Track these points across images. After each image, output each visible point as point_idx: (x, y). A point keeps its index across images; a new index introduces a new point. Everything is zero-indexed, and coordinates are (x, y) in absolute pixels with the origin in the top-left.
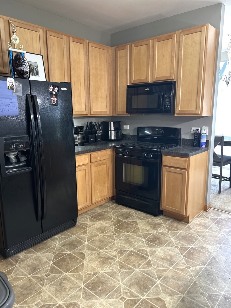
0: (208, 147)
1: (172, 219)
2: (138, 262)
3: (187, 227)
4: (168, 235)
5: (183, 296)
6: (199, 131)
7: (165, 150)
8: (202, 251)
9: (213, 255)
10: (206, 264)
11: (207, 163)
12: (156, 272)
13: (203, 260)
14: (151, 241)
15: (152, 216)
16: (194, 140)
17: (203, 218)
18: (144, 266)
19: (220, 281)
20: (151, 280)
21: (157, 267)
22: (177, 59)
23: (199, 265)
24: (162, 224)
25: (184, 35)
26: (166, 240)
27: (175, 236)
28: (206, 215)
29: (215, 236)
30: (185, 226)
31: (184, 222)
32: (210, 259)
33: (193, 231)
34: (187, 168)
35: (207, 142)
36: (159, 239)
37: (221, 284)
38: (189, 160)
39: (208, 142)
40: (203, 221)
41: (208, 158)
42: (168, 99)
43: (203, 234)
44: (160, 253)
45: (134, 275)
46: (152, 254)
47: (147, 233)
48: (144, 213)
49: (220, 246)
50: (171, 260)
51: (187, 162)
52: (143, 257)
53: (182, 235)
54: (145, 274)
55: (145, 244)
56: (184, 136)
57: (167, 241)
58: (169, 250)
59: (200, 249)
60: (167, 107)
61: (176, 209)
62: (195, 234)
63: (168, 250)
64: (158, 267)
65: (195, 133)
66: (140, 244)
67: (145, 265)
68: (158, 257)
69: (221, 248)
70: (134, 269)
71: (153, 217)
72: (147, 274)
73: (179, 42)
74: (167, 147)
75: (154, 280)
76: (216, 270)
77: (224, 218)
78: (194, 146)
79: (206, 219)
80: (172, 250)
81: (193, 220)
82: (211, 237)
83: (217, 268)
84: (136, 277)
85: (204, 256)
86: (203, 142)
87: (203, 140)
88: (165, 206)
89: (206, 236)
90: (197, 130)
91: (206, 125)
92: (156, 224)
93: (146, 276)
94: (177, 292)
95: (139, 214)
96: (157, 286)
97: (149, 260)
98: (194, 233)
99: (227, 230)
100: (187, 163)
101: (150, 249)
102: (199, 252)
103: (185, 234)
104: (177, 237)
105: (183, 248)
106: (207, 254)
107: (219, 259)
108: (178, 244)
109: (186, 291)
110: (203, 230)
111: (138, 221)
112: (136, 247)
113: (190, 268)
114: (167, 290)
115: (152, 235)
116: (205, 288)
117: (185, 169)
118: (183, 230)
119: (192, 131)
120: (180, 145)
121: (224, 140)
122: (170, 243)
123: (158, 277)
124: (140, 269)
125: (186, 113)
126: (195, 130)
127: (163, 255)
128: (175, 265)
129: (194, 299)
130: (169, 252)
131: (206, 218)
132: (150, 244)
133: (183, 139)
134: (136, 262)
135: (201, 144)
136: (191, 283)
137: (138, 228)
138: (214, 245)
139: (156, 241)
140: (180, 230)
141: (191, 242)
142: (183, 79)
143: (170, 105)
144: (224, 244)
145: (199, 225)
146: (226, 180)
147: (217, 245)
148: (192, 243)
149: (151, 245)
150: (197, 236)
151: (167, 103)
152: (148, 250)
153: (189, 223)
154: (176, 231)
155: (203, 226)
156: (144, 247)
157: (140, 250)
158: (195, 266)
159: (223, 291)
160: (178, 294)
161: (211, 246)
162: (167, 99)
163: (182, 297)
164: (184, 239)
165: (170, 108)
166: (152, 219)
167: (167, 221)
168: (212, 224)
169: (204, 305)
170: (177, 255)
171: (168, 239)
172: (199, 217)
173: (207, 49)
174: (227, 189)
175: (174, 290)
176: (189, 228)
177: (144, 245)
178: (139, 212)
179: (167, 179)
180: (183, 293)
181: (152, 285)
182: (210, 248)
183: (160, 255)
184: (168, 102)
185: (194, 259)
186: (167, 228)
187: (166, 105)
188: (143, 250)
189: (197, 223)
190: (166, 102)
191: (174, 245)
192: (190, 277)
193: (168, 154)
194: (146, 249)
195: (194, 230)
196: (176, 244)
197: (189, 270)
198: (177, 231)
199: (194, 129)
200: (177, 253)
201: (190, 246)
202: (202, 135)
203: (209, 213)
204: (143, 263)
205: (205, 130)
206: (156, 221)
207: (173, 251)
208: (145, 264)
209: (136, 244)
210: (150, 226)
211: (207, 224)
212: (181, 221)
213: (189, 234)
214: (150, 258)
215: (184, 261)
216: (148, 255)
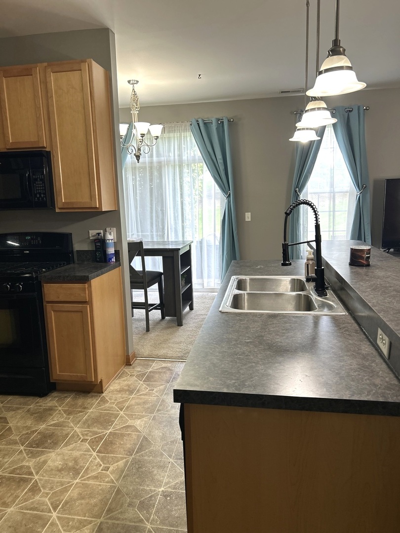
0: (119, 261)
1: (74, 394)
2: (12, 494)
3: (101, 401)
4: (67, 424)
5: (99, 521)
6: (101, 236)
7: (46, 274)
8: (126, 434)
9: (144, 434)
10: (133, 453)
11: (122, 287)
12: (49, 499)
13: (130, 446)
14: (37, 444)
15: (36, 398)
16: (96, 251)
17: (125, 378)
18: (25, 497)
19: (155, 472)
20: (40, 518)
21: (50, 490)
22: (45, 112)
23: (122, 458)
24: (56, 407)
25: (53, 73)
26: (64, 434)
27: (80, 421)
28: (129, 371)
29: (144, 403)
30: (97, 400)
31: (95, 392)
32: (139, 441)
33: (111, 403)
34: (87, 301)
35: (117, 253)
36: (51, 436)
37: (158, 477)
38: (90, 286)
39: (119, 253)
40: (126, 383)
41: (121, 278)
42: (39, 183)
43: (127, 404)
44: (54, 461)
45: (5, 521)
46: (40, 468)
47: (27, 433)
48: (19, 397)
49: (153, 415)
50: (76, 467)
51: (87, 290)
52: (22, 480)
53: (92, 415)
54: (29, 512)
55: (25, 455)
56: (79, 245)
57: (67, 435)
58: (72, 450)
59: (124, 432)
60: (39, 197)
61: (79, 374)
62: (115, 408)
63: (70, 450)
64: (52, 488)
65: (95, 240)
66: (15, 457)
67: (27, 495)
68: (52, 470)
69: (154, 419)
70: (5, 510)
71: (38, 399)
72: (31, 509)
73: (45, 83)
74: (49, 269)
75: (46, 515)
76: (149, 457)
77: (157, 369)
78: (97, 262)
79: (129, 379)
80: (77, 448)
81: (109, 385)
82: (139, 406)
83: (151, 453)
84: (10, 524)
85: (130, 440)
86: (110, 253)
87: (111, 250)
88: (58, 373)
89: (131, 405)
90: (99, 234)
91: (111, 226)
92: (45, 410)
93: (31, 514)
94: (88, 520)
95: (10, 400)
96: (53, 524)
97: (34, 483)
98: (112, 407)
99: (162, 387)
100: (87, 292)
101: (35, 461)
102: (122, 435)
103: (97, 414)
104: (84, 423)
105: (95, 438)
106: (134, 435)
107: (152, 437)
108: (87, 435)
109: (104, 510)
110: (127, 397)
111: (8, 415)
112: (7, 466)
113: (108, 469)
114: (71, 523)
115: (38, 433)
116: (134, 493)
117: (85, 302)
118: (93, 407)
119: (90, 236)
120: (74, 262)
121: (145, 247)
122: (73, 436)
123: (53, 508)
124: (16, 505)
125: (75, 206)
126: (95, 234)
127: (60, 463)
128: (84, 473)
129: (118, 519)
130: (71, 453)
131: (131, 376)
132: (35, 450)
133: (77, 251)
134: (9, 495)
135: (108, 257)
136: (112, 494)
137: (10, 428)
138: (143, 417)
139: (47, 441)
140: (89, 409)
141: (109, 423)
142: (61, 148)
143: (45, 194)
144: (158, 410)
145: (120, 391)
146: (155, 308)
147: (148, 415)
148: (110, 425)
149: (38, 452)
150: (118, 411)
151: (38, 190)
152: (31, 463)
153: (102, 393)
154: (81, 412)
155: (126, 391)
156: (22, 461)
157: (14, 469)
158: (117, 462)
159: (160, 486)
160: (90, 522)
161: (139, 421)
162: (37, 183)
163: (98, 525)
164: (96, 422)
165: (46, 199)
166: (38, 402)
167: (64, 400)
168: (139, 383)
169: (135, 522)
170: (85, 455)
171: (69, 431)
172: (119, 378)
173: (94, 101)
174: (158, 323)
175: (83, 518)
176: (104, 401)
177: (22, 458)
178: (10, 398)
179: (55, 325)
180: (99, 516)
181: (42, 526)
182: (138, 423)
183: (55, 465)
184: (40, 187)
185: (114, 451)
186: (65, 411)
187: (37, 193)
188: (22, 467)
189: (116, 388)
190: (37, 188)
191: (81, 438)
192: (110, 484)
193: (52, 281)
194: (27, 464)
195: (113, 401)
196: (83, 435)
197: (108, 472)
198: (84, 411)
199: (93, 233)
200: (85, 451)
201: (107, 431)
202: (108, 241)
203: (133, 368)
204: (23, 493)
205: (110, 234)
206: (44, 405)
207: (78, 450)
208: (26, 493)
209: (6, 460)
210: (32, 417)
211: (132, 387)
212: (89, 392)
213: (105, 410)
214: (36, 477)
215: (98, 460)
216: (32, 473)
